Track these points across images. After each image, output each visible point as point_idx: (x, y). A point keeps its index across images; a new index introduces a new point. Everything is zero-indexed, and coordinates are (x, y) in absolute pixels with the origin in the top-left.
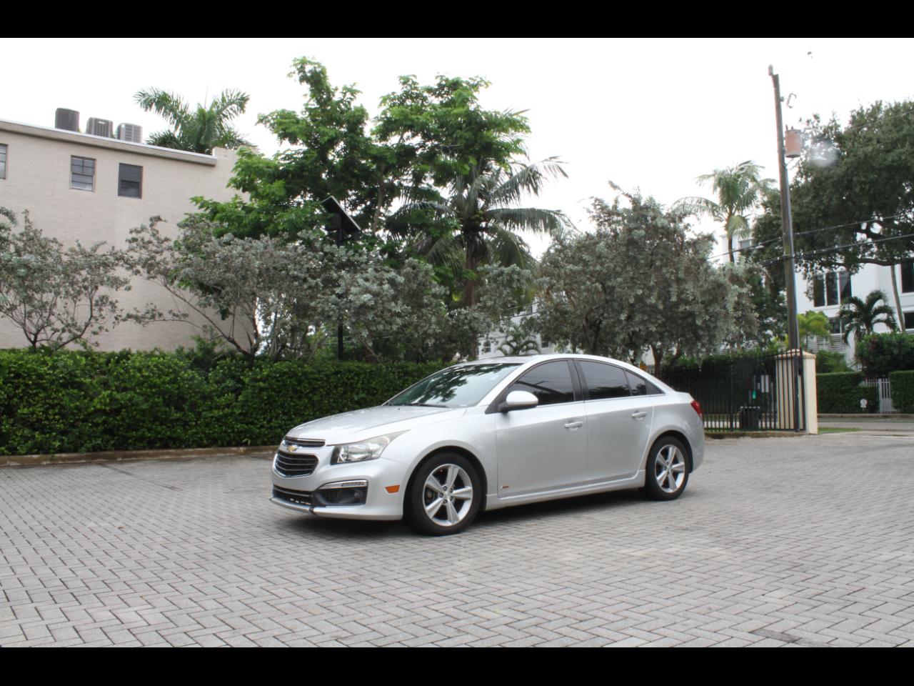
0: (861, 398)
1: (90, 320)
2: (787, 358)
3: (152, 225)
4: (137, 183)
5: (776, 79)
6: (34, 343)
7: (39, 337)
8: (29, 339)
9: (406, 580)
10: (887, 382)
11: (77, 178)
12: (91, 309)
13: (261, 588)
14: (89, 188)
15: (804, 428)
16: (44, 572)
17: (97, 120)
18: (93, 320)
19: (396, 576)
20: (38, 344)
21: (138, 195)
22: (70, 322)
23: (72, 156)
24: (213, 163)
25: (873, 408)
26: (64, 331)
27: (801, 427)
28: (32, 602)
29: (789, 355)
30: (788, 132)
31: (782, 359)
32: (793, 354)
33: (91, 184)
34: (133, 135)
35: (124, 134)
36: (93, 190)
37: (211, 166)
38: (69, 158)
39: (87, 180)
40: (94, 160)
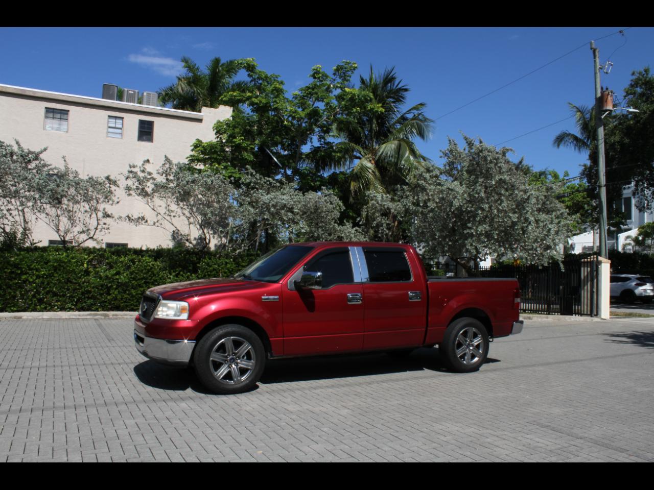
1: (97, 226)
2: (587, 263)
3: (143, 165)
4: (150, 132)
5: (595, 51)
11: (110, 130)
12: (98, 220)
14: (119, 136)
15: (597, 315)
20: (67, 239)
21: (151, 140)
23: (109, 116)
24: (200, 118)
29: (589, 260)
30: (602, 92)
31: (584, 262)
32: (592, 259)
33: (121, 134)
34: (151, 100)
35: (145, 100)
36: (122, 138)
37: (200, 121)
38: (107, 117)
39: (119, 131)
40: (122, 118)
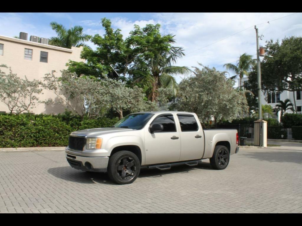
0: (281, 135)
1: (30, 104)
2: (257, 122)
3: (52, 73)
4: (46, 58)
5: (257, 30)
6: (12, 111)
7: (13, 109)
8: (10, 110)
9: (132, 201)
10: (291, 129)
11: (26, 56)
12: (31, 101)
13: (86, 202)
16: (16, 194)
17: (33, 36)
18: (31, 104)
19: (129, 199)
20: (13, 112)
21: (46, 61)
22: (23, 104)
23: (25, 48)
25: (285, 138)
26: (21, 107)
27: (261, 145)
28: (13, 206)
29: (258, 121)
30: (260, 48)
31: (256, 122)
33: (31, 58)
34: (45, 41)
35: (42, 41)
36: (32, 60)
37: (71, 53)
38: (24, 49)
39: (30, 56)
40: (32, 50)
